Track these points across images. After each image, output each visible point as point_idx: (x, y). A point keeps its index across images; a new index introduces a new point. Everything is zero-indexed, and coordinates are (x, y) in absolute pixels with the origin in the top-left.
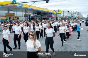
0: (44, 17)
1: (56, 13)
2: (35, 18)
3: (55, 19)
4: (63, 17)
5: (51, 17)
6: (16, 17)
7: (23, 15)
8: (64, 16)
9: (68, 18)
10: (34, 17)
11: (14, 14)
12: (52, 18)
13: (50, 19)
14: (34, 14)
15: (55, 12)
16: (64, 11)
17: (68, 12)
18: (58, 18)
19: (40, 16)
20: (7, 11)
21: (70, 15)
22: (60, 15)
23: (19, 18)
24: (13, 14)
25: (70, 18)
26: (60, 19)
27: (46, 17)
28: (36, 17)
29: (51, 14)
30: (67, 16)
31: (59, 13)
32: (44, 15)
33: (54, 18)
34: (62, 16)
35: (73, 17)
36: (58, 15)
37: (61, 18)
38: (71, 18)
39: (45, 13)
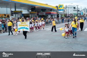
2: (30, 16)
3: (56, 16)
4: (66, 14)
5: (50, 14)
6: (5, 15)
9: (73, 15)
12: (52, 16)
17: (74, 8)
18: (60, 15)
21: (76, 12)
22: (62, 11)
25: (76, 16)
26: (63, 16)
27: (45, 14)
29: (51, 10)
31: (61, 8)
32: (42, 11)
35: (80, 14)
36: (60, 11)
38: (77, 15)
39: (44, 9)
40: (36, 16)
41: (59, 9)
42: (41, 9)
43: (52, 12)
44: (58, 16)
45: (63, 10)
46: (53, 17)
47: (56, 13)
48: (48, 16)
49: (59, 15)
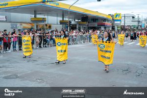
0: (92, 26)
1: (113, 19)
2: (77, 27)
3: (111, 29)
4: (124, 26)
5: (103, 25)
6: (46, 25)
7: (59, 22)
8: (126, 25)
9: (132, 27)
10: (76, 25)
11: (44, 20)
12: (105, 28)
13: (103, 28)
14: (76, 20)
15: (110, 18)
16: (126, 15)
17: (133, 17)
18: (116, 27)
19: (85, 23)
20: (34, 15)
21: (136, 24)
22: (119, 22)
23: (52, 26)
24: (43, 18)
26: (119, 29)
27: (96, 26)
28: (79, 24)
29: (105, 20)
30: (131, 25)
32: (92, 21)
33: (108, 27)
34: (122, 24)
35: (141, 26)
36: (116, 22)
37: (121, 28)
38: (137, 27)
39: (95, 19)
40: (85, 28)
41: (115, 19)
42: (92, 19)
43: (106, 23)
44: (113, 28)
45: (120, 20)
46: (107, 29)
47: (111, 23)
48: (100, 28)
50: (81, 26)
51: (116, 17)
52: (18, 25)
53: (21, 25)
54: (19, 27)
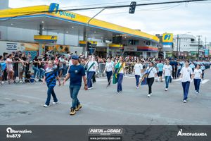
0: (129, 50)
1: (161, 41)
2: (108, 52)
3: (157, 57)
4: (177, 52)
5: (146, 50)
6: (61, 47)
8: (181, 50)
9: (190, 54)
10: (106, 48)
12: (149, 54)
13: (145, 55)
14: (107, 42)
17: (192, 40)
18: (165, 53)
20: (39, 32)
21: (195, 49)
22: (169, 46)
25: (195, 56)
26: (170, 56)
27: (135, 50)
28: (110, 48)
29: (148, 42)
30: (189, 51)
33: (153, 53)
34: (175, 50)
35: (203, 53)
36: (164, 46)
37: (173, 55)
38: (197, 55)
39: (134, 40)
41: (164, 41)
42: (130, 41)
43: (150, 47)
44: (161, 55)
46: (152, 56)
47: (157, 48)
48: (142, 54)
49: (162, 52)
50: (113, 51)
51: (165, 39)
52: (19, 45)
53: (23, 45)
54: (20, 48)
